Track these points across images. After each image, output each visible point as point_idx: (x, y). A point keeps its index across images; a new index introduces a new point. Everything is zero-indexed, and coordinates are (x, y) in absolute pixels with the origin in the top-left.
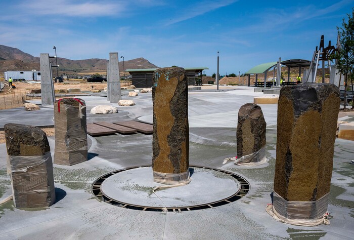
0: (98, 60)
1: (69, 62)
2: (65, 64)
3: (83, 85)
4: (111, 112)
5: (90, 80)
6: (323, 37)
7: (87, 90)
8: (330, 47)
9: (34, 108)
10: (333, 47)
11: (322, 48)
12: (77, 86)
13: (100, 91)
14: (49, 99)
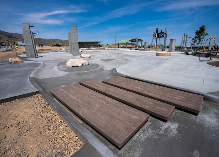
0: (57, 39)
1: (45, 40)
2: (44, 41)
3: (52, 47)
4: (85, 64)
5: (55, 46)
6: (157, 29)
7: (54, 49)
8: (161, 33)
9: (17, 62)
10: (163, 33)
11: (157, 33)
12: (50, 48)
13: (61, 50)
14: (32, 54)
